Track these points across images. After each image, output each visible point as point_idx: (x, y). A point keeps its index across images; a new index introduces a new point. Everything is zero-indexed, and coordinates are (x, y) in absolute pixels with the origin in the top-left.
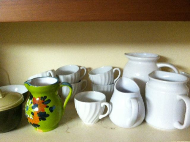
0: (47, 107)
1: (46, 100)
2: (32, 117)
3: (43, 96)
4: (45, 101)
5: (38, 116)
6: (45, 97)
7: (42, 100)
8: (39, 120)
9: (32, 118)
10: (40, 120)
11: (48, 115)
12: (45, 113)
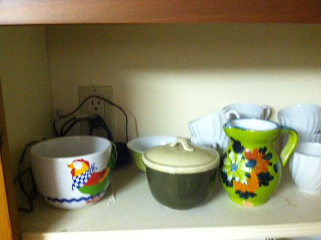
0: (271, 164)
1: (267, 153)
2: (246, 180)
3: (263, 147)
4: (266, 156)
5: (258, 178)
6: (265, 149)
7: (261, 153)
8: (258, 185)
9: (246, 183)
10: (260, 185)
11: (272, 178)
12: (269, 173)
